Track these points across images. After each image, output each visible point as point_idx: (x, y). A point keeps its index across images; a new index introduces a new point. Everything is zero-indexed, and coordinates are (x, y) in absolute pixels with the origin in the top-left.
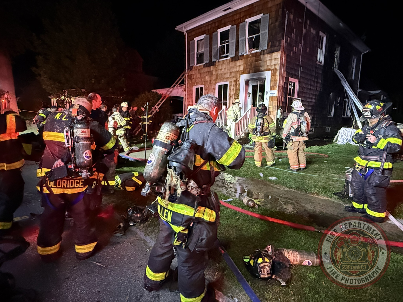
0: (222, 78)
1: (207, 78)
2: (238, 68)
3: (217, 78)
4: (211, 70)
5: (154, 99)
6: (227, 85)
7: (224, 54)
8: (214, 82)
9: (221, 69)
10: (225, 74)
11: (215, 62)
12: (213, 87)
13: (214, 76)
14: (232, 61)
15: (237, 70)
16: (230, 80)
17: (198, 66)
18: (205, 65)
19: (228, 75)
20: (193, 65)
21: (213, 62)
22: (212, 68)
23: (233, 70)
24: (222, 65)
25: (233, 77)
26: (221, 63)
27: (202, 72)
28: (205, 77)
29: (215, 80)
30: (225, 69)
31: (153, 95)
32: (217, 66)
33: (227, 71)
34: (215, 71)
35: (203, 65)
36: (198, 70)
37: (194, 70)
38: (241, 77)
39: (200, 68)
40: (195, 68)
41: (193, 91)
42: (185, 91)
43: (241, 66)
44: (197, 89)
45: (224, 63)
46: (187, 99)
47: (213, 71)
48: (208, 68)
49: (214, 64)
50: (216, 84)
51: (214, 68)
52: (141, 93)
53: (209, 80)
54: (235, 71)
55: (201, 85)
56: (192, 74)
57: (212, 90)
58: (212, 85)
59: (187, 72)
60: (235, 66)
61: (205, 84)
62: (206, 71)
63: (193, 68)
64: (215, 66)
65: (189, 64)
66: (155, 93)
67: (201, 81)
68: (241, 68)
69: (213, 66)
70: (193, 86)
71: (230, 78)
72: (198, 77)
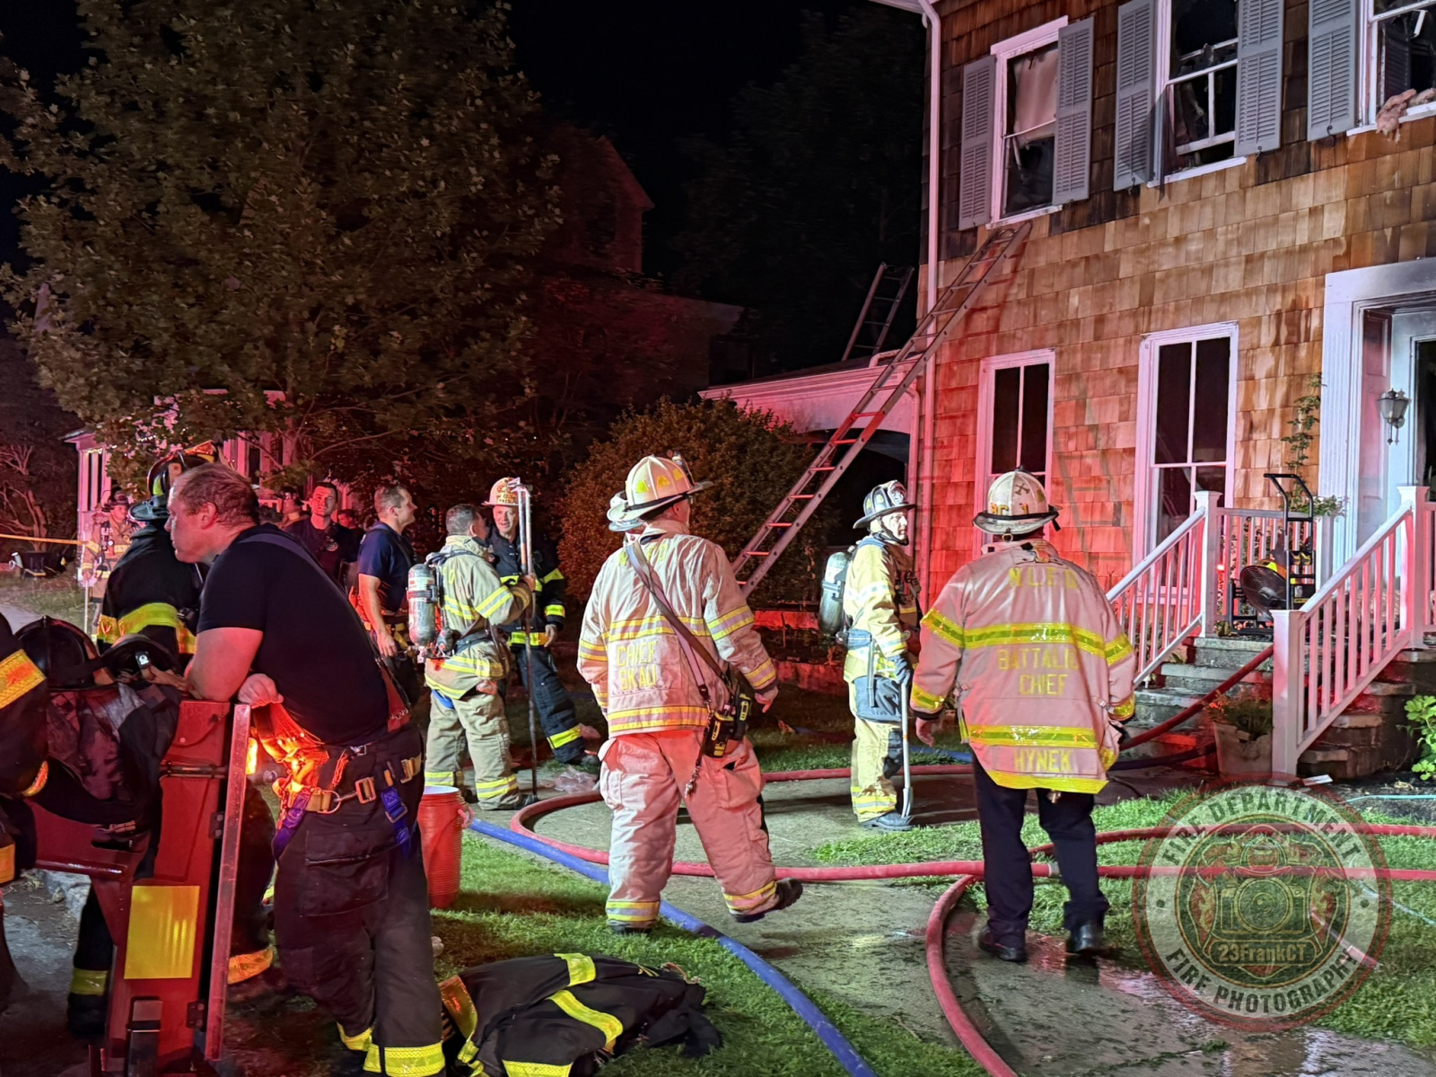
0: (1186, 302)
1: (1075, 301)
2: (1304, 226)
3: (1146, 302)
4: (1108, 248)
5: (712, 449)
6: (1226, 341)
7: (1203, 133)
8: (1128, 326)
9: (1179, 241)
10: (1208, 271)
11: (1136, 190)
12: (1117, 360)
13: (1126, 288)
14: (1262, 179)
15: (1302, 239)
16: (1245, 313)
17: (1010, 228)
18: (1065, 218)
19: (1232, 279)
20: (978, 220)
21: (1124, 192)
22: (1112, 234)
23: (1268, 243)
25: (1272, 289)
26: (1182, 196)
27: (1042, 261)
28: (1059, 298)
29: (1133, 313)
30: (1210, 234)
31: (702, 421)
32: (1147, 221)
33: (1225, 253)
34: (1135, 253)
35: (1052, 215)
36: (1009, 252)
37: (982, 254)
38: (1327, 290)
39: (1027, 236)
40: (990, 241)
41: (976, 387)
42: (921, 392)
43: (1326, 214)
44: (1006, 379)
45: (1200, 198)
46: (934, 448)
47: (1123, 257)
48: (1087, 233)
49: (1131, 204)
50: (1144, 338)
51: (1129, 235)
52: (628, 412)
53: (1088, 313)
54: (1286, 245)
55: (1034, 348)
56: (968, 280)
57: (1108, 382)
58: (1112, 349)
59: (938, 266)
60: (1282, 216)
61: (1061, 341)
62: (1071, 256)
63: (982, 240)
64: (1131, 219)
65: (949, 213)
66: (719, 411)
67: (1031, 321)
68: (1325, 225)
69: (1121, 223)
70: (979, 360)
71: (1244, 299)
72: (1010, 298)
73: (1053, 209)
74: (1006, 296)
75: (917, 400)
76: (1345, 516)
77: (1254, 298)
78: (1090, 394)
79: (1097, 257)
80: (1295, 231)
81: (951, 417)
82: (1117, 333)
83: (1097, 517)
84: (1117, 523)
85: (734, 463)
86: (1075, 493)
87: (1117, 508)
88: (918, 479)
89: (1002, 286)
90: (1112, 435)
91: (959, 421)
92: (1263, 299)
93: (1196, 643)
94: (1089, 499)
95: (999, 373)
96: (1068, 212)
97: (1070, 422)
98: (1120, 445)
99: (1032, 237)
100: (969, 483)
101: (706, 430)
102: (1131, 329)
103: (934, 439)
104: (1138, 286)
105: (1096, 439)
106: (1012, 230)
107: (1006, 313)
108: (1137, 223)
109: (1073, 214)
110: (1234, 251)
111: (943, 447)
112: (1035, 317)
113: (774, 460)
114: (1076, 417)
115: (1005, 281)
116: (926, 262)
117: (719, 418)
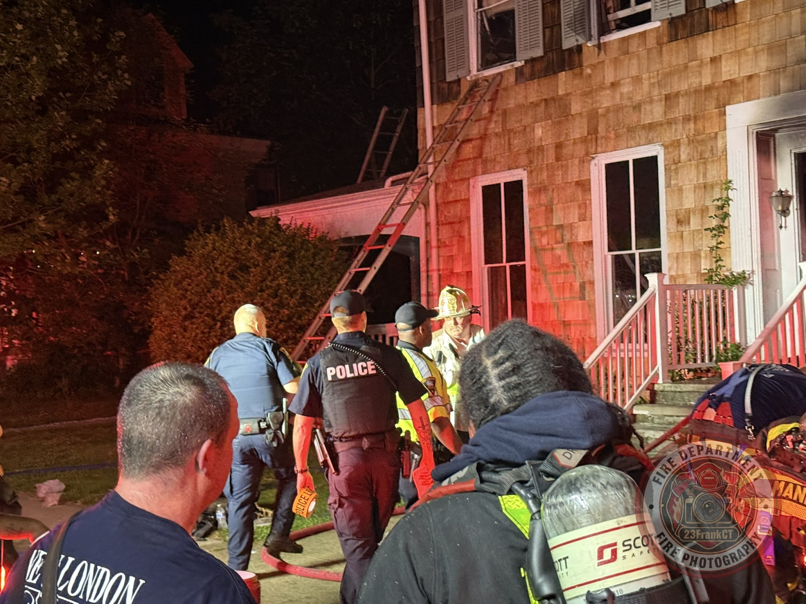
0: (622, 131)
1: (539, 132)
2: (707, 71)
3: (593, 131)
4: (561, 92)
5: (267, 258)
6: (654, 159)
7: (626, 5)
8: (580, 150)
9: (614, 85)
10: (637, 107)
11: (579, 48)
12: (574, 175)
13: (578, 120)
14: (674, 38)
15: (706, 81)
16: (669, 135)
17: (486, 79)
18: (527, 71)
19: (656, 112)
20: (461, 73)
21: (571, 50)
22: (564, 82)
23: (681, 85)
24: (616, 62)
25: (687, 119)
26: (613, 52)
27: (512, 103)
28: (527, 130)
29: (584, 140)
30: (637, 80)
31: (258, 236)
32: (589, 71)
33: (650, 93)
34: (581, 95)
35: (517, 68)
36: (487, 97)
37: (466, 99)
38: (728, 118)
39: (499, 85)
40: (471, 89)
41: (467, 201)
42: (426, 205)
43: (723, 62)
44: (490, 192)
45: (627, 53)
46: (439, 247)
47: (573, 97)
48: (544, 81)
49: (576, 59)
50: (593, 158)
51: (576, 82)
52: (198, 231)
53: (549, 142)
54: (695, 85)
55: (509, 169)
56: (457, 119)
57: (569, 191)
58: (570, 167)
59: (432, 109)
60: (690, 64)
61: (531, 162)
62: (533, 98)
63: (465, 88)
64: (577, 70)
65: (437, 69)
66: (271, 227)
67: (506, 148)
68: (724, 70)
69: (570, 73)
70: (469, 179)
71: (665, 126)
72: (490, 132)
73: (518, 64)
74: (486, 129)
75: (423, 211)
76: (752, 284)
77: (674, 126)
78: (555, 202)
79: (553, 99)
80: (700, 73)
81: (451, 223)
82: (573, 156)
83: (567, 295)
84: (583, 298)
85: (287, 267)
86: (550, 277)
87: (582, 287)
88: (428, 271)
89: (482, 123)
90: (574, 231)
91: (456, 226)
92: (680, 126)
93: (656, 387)
94: (560, 281)
95: (486, 189)
96: (528, 66)
97: (542, 224)
98: (581, 238)
99: (502, 86)
100: (467, 272)
101: (262, 243)
102: (583, 153)
103: (438, 240)
104: (585, 120)
105: (562, 235)
106: (487, 81)
107: (487, 143)
108: (581, 74)
109: (533, 67)
110: (656, 92)
111: (446, 246)
112: (510, 144)
113: (317, 263)
114: (547, 218)
115: (485, 119)
116: (423, 106)
117: (271, 232)
